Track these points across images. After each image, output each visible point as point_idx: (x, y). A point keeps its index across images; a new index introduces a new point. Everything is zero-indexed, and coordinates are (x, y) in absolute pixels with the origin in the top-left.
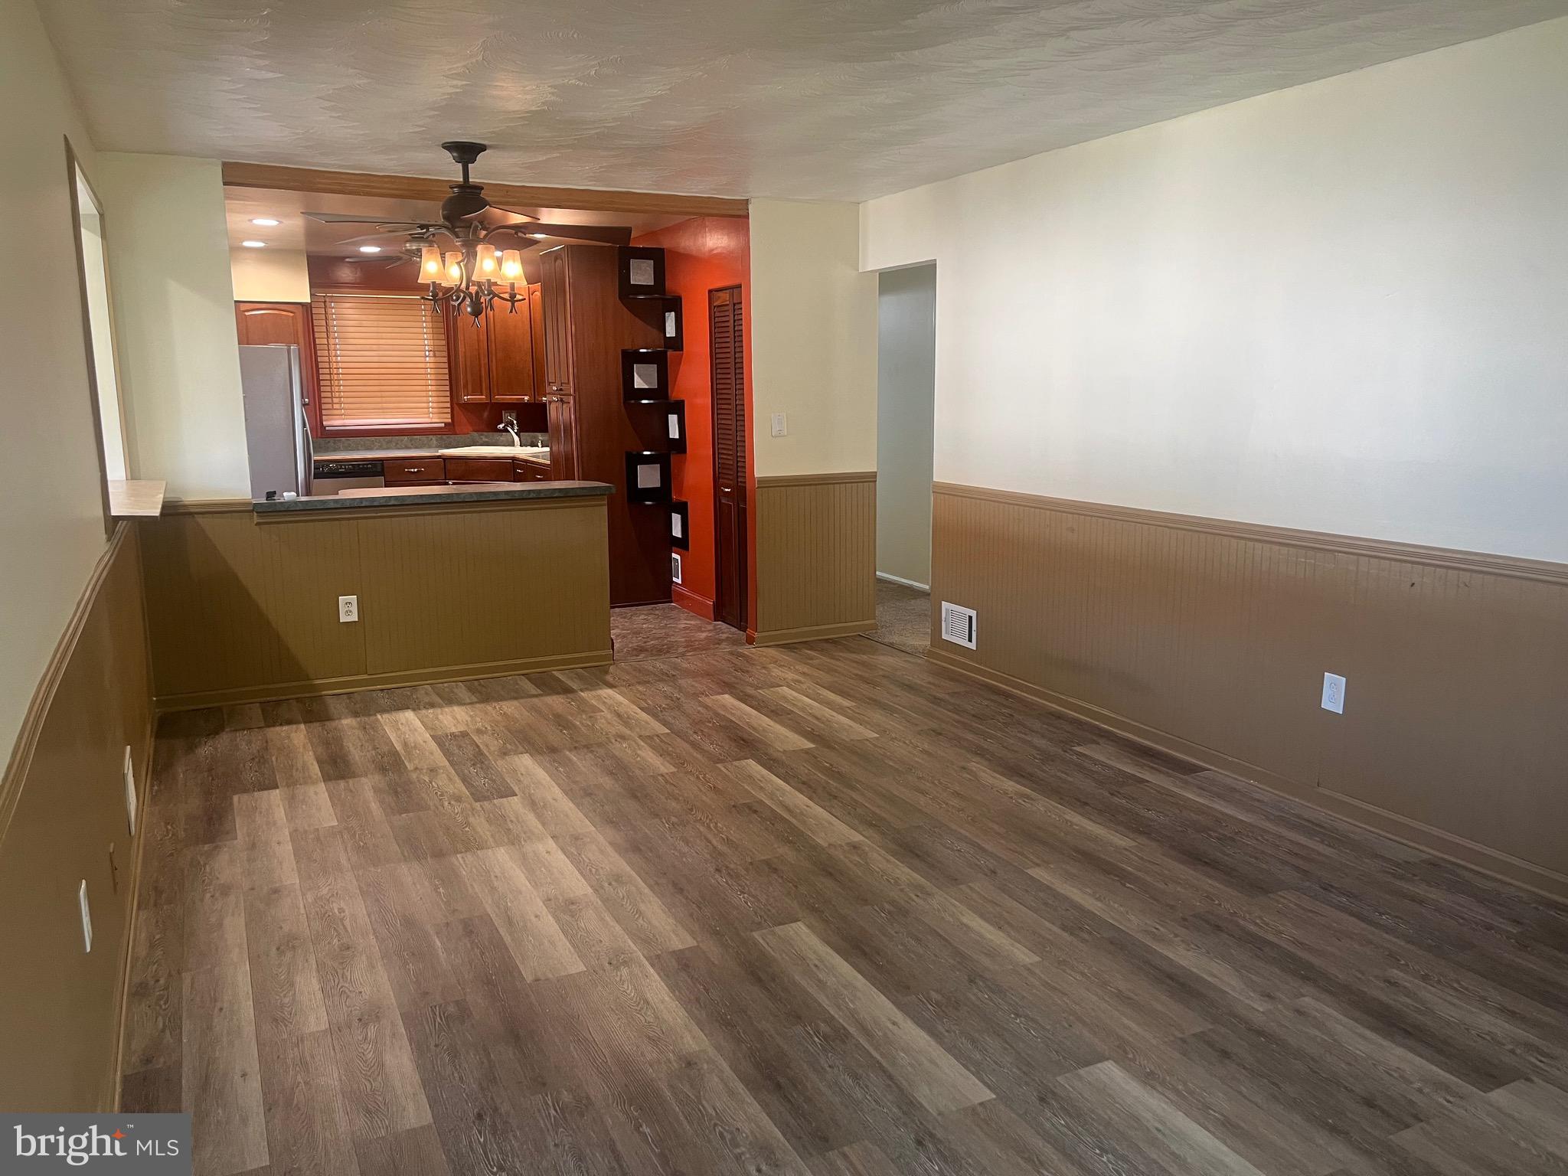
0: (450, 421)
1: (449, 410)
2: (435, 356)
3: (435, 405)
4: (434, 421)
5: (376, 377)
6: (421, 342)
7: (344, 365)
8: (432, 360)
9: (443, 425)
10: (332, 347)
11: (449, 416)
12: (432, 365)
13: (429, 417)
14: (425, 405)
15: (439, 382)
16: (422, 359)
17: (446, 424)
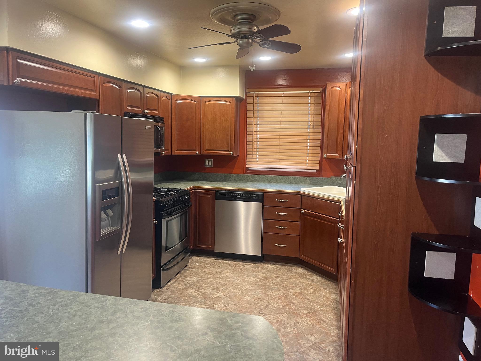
0: (318, 168)
1: (318, 162)
2: (313, 128)
3: (310, 158)
4: (309, 168)
5: (278, 140)
6: (306, 120)
7: (261, 133)
8: (312, 130)
9: (315, 171)
10: (255, 123)
11: (318, 165)
12: (311, 134)
13: (306, 166)
14: (305, 158)
15: (314, 145)
16: (306, 130)
17: (317, 170)
